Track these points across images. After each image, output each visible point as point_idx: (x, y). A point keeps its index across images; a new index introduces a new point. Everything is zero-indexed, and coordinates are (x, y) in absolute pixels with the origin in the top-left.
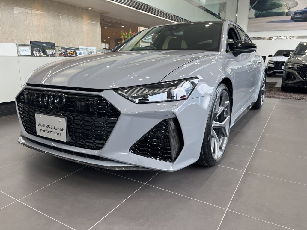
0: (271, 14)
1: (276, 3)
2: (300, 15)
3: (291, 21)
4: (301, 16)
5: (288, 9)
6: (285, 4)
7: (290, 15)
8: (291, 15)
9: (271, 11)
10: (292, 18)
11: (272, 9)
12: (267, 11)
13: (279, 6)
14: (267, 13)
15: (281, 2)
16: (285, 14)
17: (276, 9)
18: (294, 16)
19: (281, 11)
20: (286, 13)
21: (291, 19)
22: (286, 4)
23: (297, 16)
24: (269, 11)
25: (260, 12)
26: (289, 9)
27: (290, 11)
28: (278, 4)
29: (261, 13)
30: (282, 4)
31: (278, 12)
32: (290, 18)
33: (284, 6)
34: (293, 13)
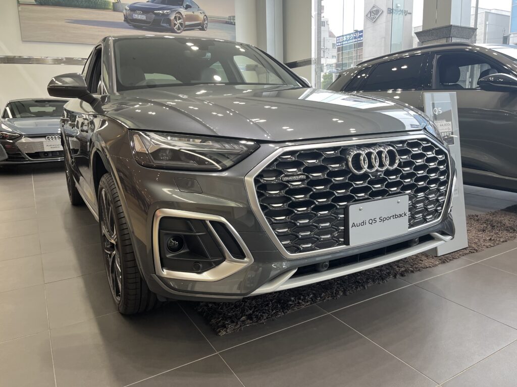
3: (127, 25)
4: (143, 17)
7: (122, 12)
8: (124, 11)
10: (126, 19)
16: (111, 7)
18: (129, 15)
20: (112, 4)
21: (124, 21)
23: (136, 16)
27: (119, 2)
32: (123, 19)
34: (128, 7)
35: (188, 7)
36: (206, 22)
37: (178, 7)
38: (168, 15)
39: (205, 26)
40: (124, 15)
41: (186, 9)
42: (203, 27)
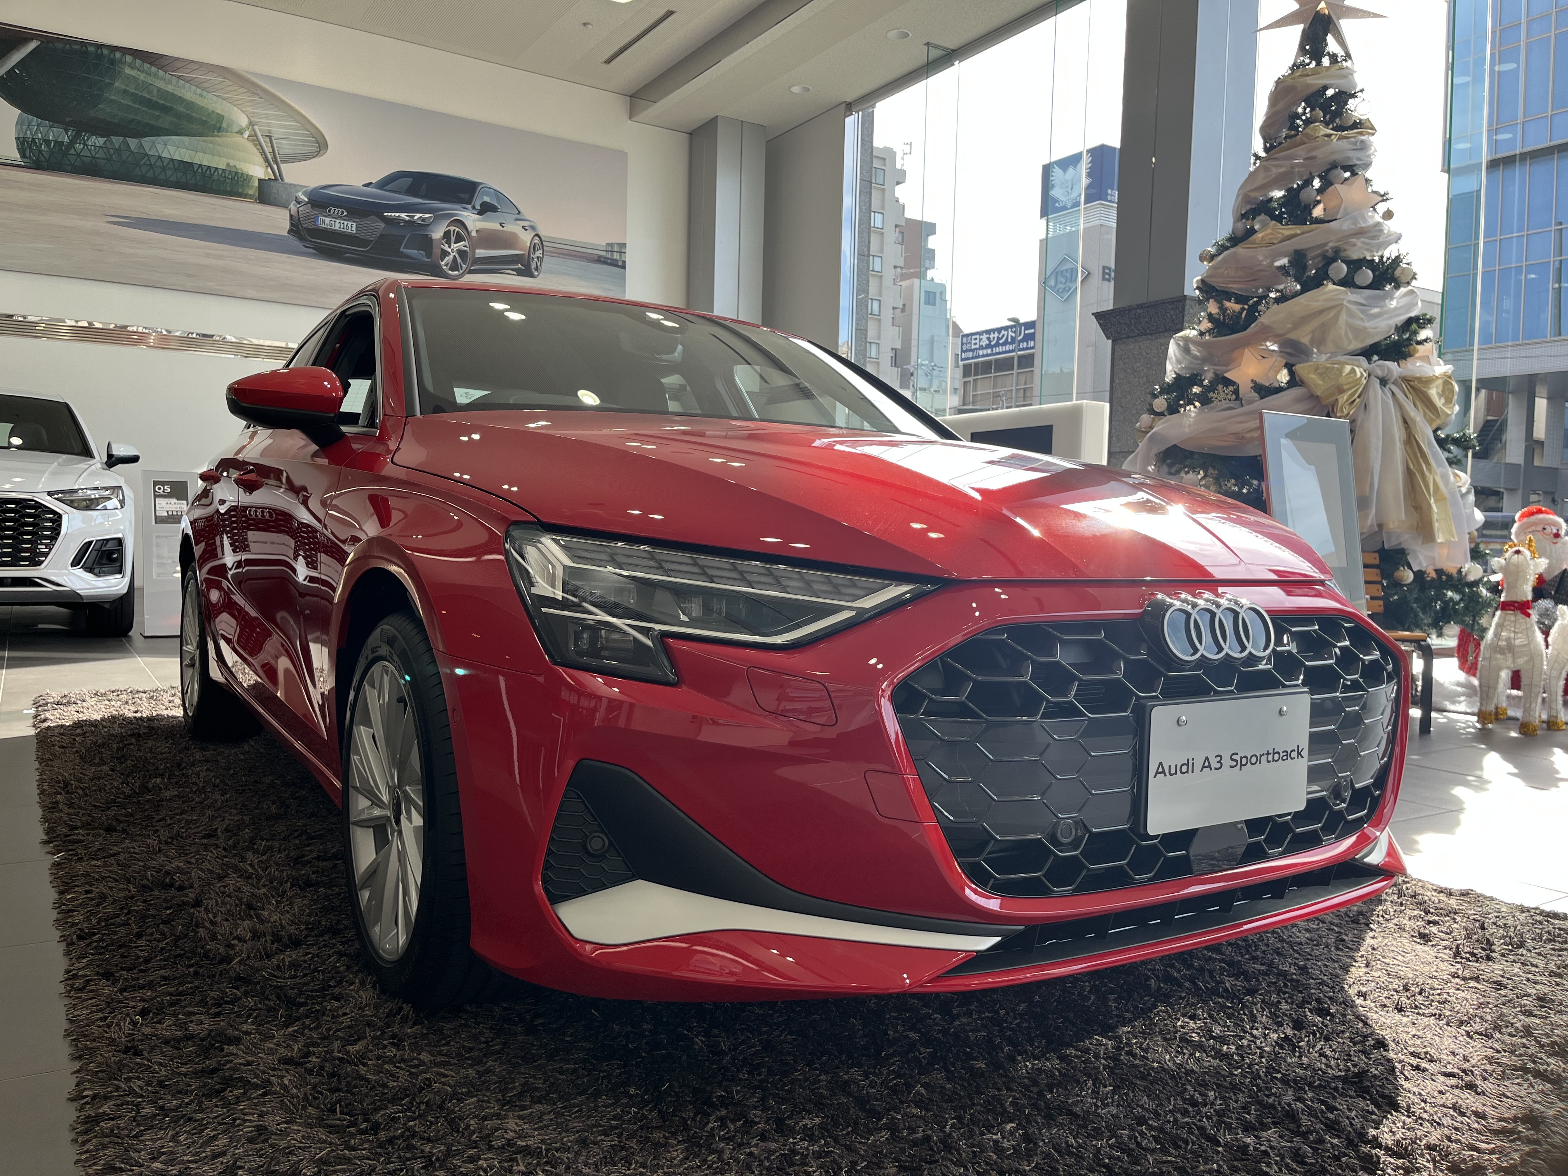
0: (151, 166)
1: (181, 100)
2: (349, 217)
3: (297, 244)
4: (350, 227)
5: (266, 160)
6: (243, 121)
7: (285, 206)
8: (293, 208)
9: (146, 141)
10: (297, 228)
11: (157, 132)
12: (117, 141)
13: (205, 123)
14: (118, 151)
15: (212, 103)
16: (253, 191)
17: (186, 139)
18: (308, 218)
19: (222, 166)
20: (256, 184)
21: (290, 231)
22: (251, 124)
23: (326, 222)
24: (133, 143)
25: (57, 134)
26: (272, 160)
27: (278, 177)
28: (190, 105)
29: (72, 142)
30: (220, 118)
31: (196, 161)
32: (287, 225)
33: (240, 132)
34: (304, 194)
35: (486, 209)
36: (539, 253)
37: (458, 206)
38: (425, 225)
39: (533, 266)
40: (291, 216)
41: (480, 213)
42: (527, 266)
